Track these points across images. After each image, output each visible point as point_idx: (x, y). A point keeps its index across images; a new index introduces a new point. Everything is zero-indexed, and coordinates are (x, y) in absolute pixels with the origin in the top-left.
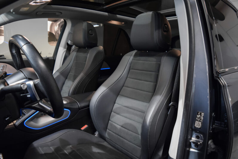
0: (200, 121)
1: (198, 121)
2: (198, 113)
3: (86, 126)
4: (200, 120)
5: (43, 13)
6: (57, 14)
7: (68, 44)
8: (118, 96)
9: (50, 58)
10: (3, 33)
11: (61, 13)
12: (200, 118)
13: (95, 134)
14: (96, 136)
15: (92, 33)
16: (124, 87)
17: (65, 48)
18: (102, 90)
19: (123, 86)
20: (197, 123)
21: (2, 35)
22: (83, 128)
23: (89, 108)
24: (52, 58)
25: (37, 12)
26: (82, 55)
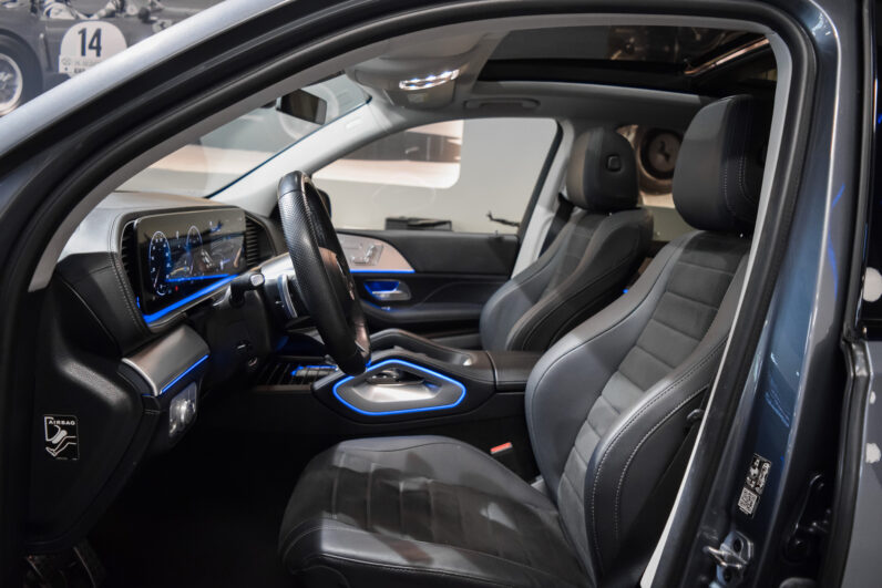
0: (754, 491)
1: (749, 488)
2: (755, 460)
3: (508, 446)
4: (757, 486)
5: (483, 105)
6: (526, 104)
7: (560, 196)
8: (612, 374)
9: (507, 238)
10: (457, 155)
11: (537, 102)
12: (756, 479)
13: (535, 481)
14: (534, 485)
15: (616, 166)
16: (635, 348)
17: (550, 208)
18: (569, 345)
19: (634, 345)
20: (746, 492)
21: (456, 161)
22: (495, 450)
23: (524, 396)
24: (515, 238)
25: (465, 102)
26: (583, 232)
